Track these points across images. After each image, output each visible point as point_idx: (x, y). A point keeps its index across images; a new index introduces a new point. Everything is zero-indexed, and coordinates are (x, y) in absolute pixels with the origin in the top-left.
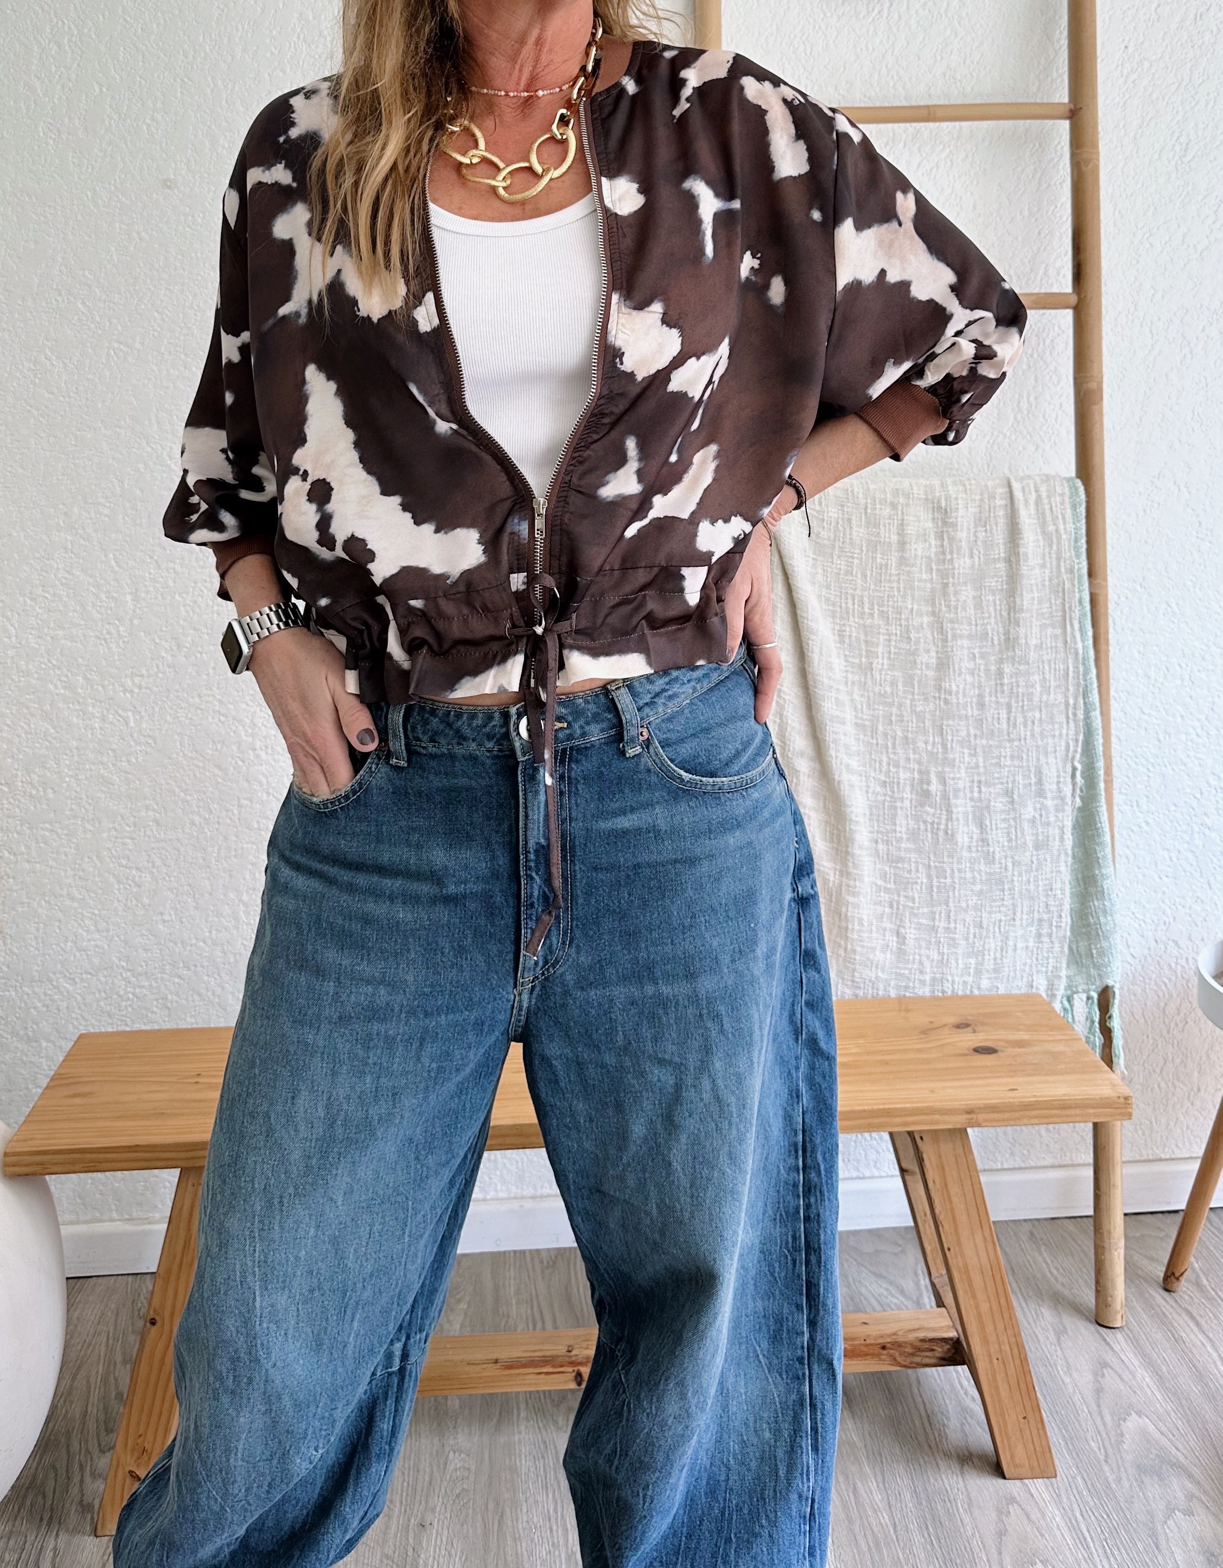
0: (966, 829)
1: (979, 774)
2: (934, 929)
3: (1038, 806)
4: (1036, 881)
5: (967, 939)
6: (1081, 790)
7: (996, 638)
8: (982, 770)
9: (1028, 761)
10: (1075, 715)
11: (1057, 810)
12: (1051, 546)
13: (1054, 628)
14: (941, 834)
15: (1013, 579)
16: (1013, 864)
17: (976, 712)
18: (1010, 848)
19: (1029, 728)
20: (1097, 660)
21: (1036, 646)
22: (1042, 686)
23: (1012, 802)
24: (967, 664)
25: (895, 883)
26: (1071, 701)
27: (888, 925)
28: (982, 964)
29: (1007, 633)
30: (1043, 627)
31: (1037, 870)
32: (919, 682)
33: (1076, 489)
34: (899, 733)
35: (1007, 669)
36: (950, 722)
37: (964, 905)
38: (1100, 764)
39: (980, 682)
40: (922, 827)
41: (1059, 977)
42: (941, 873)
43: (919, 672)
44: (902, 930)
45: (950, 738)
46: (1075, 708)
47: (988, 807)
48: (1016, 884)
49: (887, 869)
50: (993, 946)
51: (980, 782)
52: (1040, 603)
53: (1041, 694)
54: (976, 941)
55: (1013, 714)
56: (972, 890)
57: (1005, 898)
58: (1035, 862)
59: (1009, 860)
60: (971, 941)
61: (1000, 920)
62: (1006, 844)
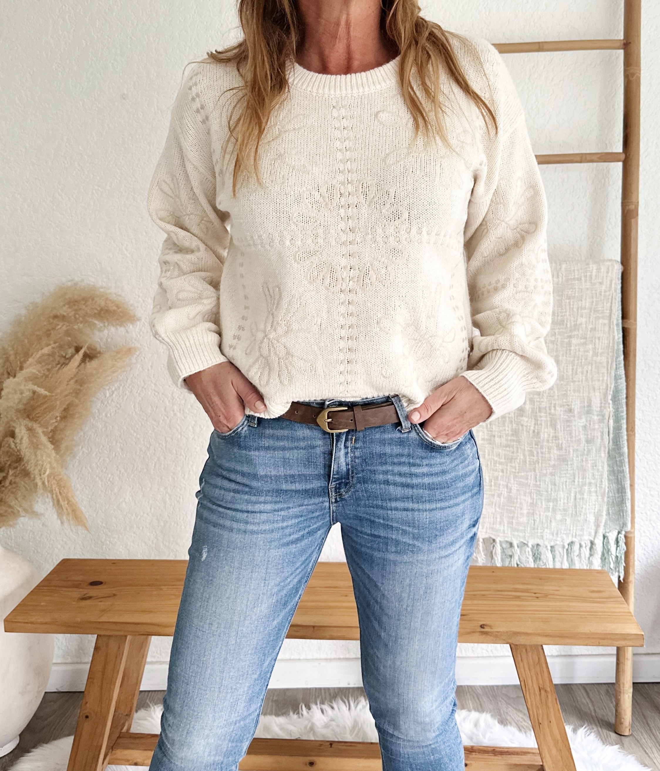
54: (552, 492)
55: (575, 367)
56: (549, 464)
57: (569, 469)
58: (586, 450)
59: (571, 448)
60: (549, 493)
61: (566, 482)
62: (569, 439)
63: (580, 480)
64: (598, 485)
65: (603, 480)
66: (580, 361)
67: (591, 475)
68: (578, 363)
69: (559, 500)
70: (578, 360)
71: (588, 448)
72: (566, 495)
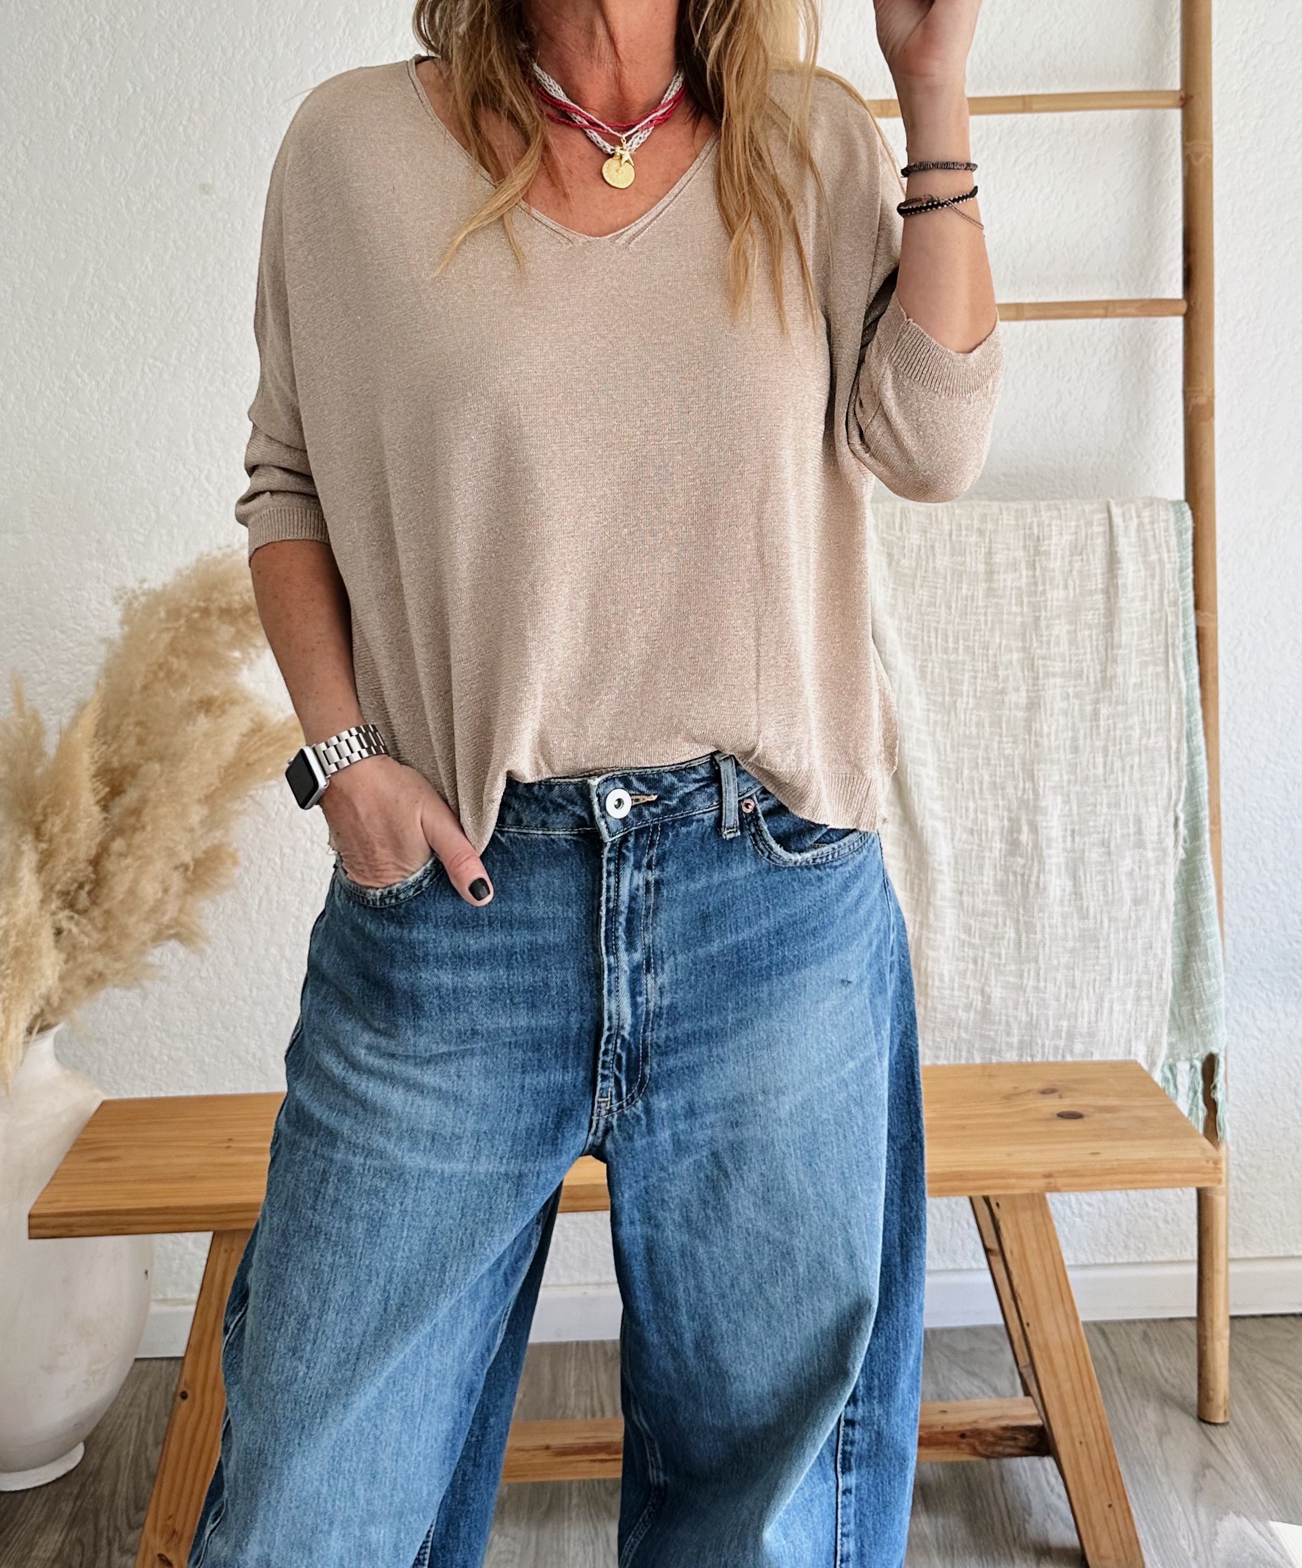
0: (1058, 882)
1: (1072, 823)
2: (1022, 988)
3: (1137, 858)
4: (1134, 939)
5: (1058, 999)
6: (1185, 842)
7: (1091, 676)
8: (1076, 818)
9: (1126, 808)
10: (1178, 759)
11: (1158, 863)
12: (1153, 576)
13: (1155, 665)
14: (1032, 886)
15: (1111, 612)
16: (1110, 920)
17: (1069, 757)
18: (1107, 903)
19: (1127, 773)
20: (1204, 701)
21: (1135, 685)
22: (1142, 729)
23: (1109, 854)
24: (1059, 705)
25: (980, 938)
26: (1174, 745)
27: (973, 983)
28: (1075, 1027)
29: (1104, 671)
30: (1144, 665)
31: (1135, 927)
32: (1008, 721)
33: (1183, 513)
34: (987, 778)
35: (1104, 711)
36: (1042, 766)
37: (1055, 962)
38: (1205, 813)
39: (1074, 724)
40: (1011, 878)
41: (1160, 1043)
42: (1030, 928)
43: (1007, 712)
44: (987, 989)
45: (1042, 784)
46: (1178, 752)
47: (1082, 859)
48: (1113, 942)
49: (972, 922)
50: (1087, 1008)
51: (1073, 831)
52: (1140, 638)
53: (1141, 738)
54: (1069, 1002)
55: (1110, 758)
56: (1064, 947)
57: (1101, 956)
58: (1134, 918)
59: (1105, 915)
60: (1063, 1001)
61: (1095, 980)
62: (1101, 898)
63: (1122, 977)
64: (1154, 985)
65: (1164, 976)
66: (1118, 747)
67: (1141, 964)
68: (1114, 751)
69: (1079, 1014)
70: (1115, 745)
71: (1137, 915)
72: (1094, 1005)
